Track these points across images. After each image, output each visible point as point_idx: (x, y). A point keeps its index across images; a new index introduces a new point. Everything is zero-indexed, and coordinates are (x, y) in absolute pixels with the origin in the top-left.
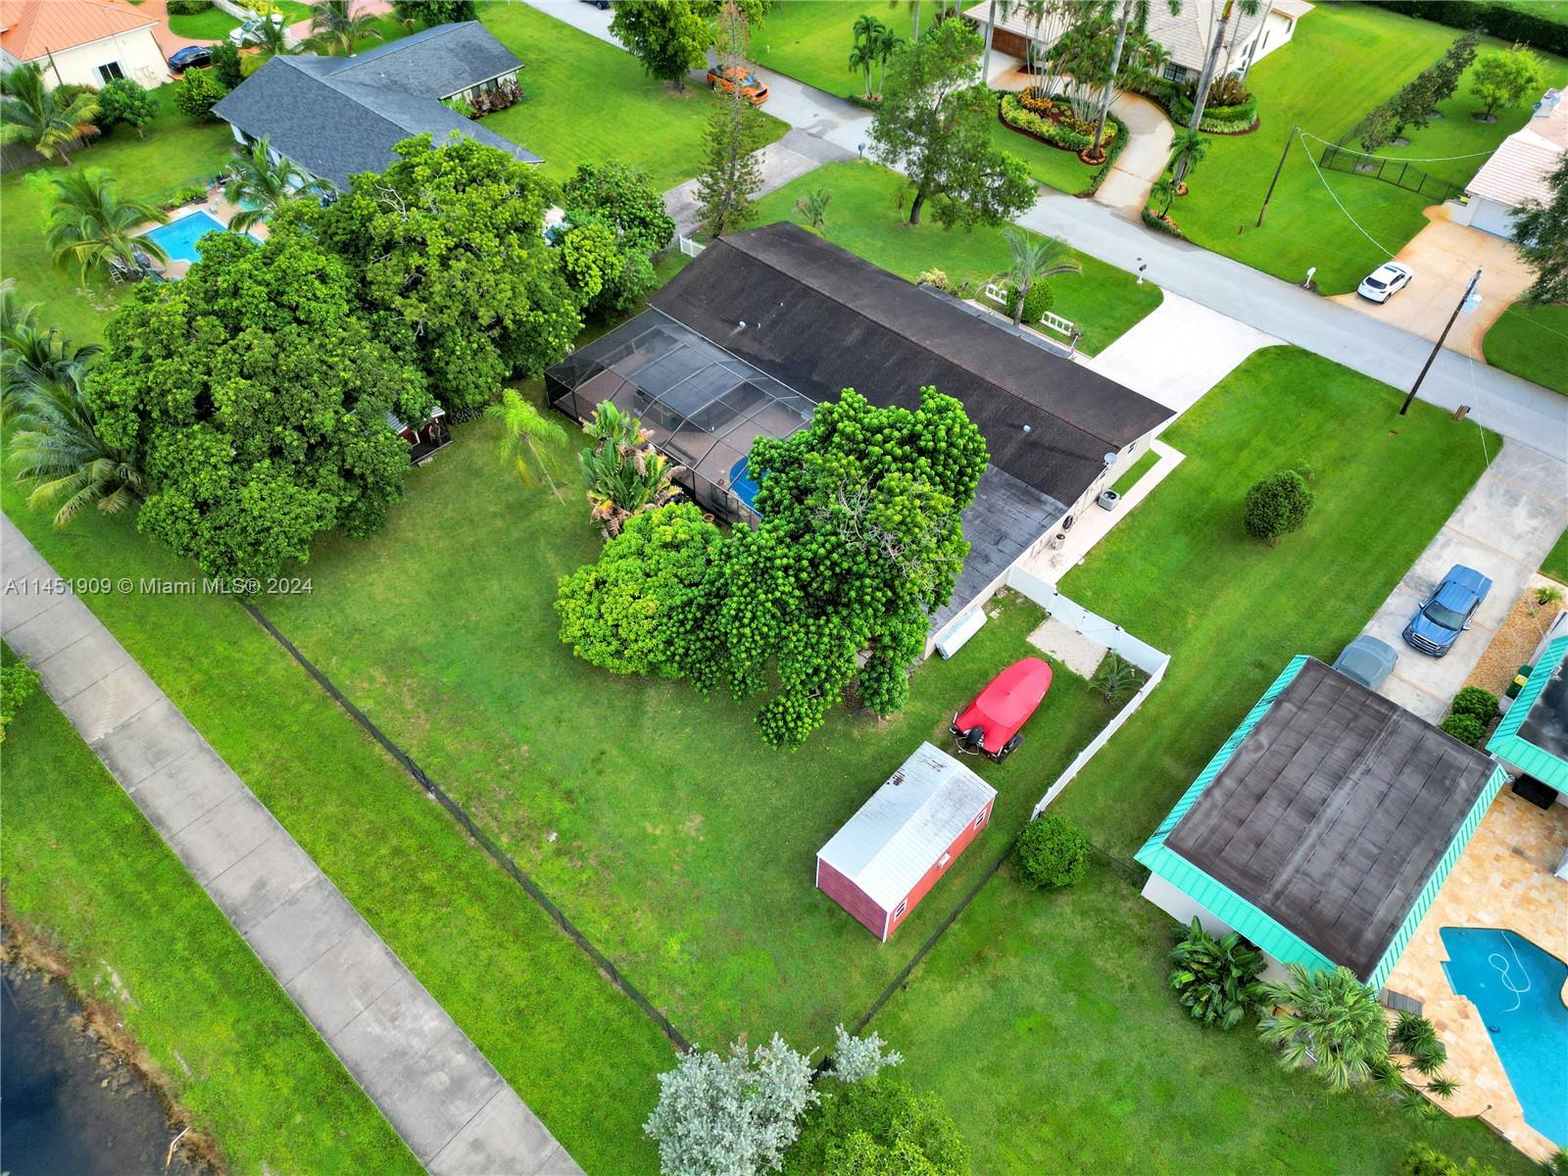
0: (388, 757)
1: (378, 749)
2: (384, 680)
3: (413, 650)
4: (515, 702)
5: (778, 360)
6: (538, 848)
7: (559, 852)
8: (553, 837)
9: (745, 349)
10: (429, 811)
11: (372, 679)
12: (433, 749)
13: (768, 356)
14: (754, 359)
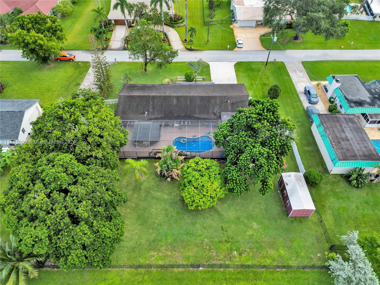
0: (180, 270)
1: (176, 270)
2: (156, 253)
3: (154, 241)
4: (191, 232)
5: (163, 116)
6: (235, 258)
7: (240, 255)
8: (236, 253)
9: (152, 118)
10: (205, 272)
11: (153, 256)
12: (188, 258)
13: (159, 116)
14: (157, 119)
